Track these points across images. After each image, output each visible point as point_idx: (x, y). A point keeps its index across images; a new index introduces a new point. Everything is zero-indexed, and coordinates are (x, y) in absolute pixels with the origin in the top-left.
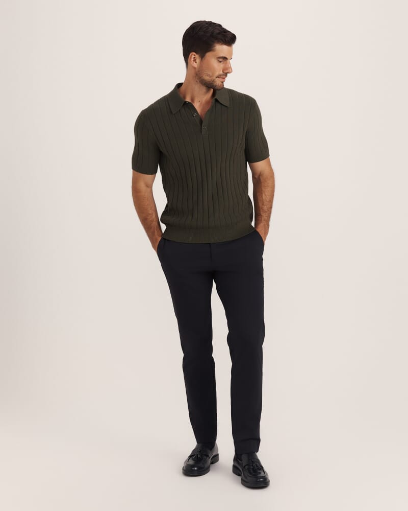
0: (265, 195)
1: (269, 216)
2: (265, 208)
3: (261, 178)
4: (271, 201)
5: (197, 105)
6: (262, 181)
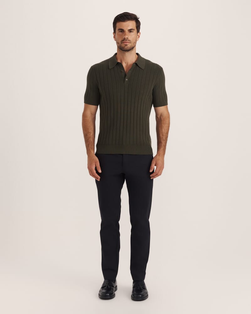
0: (164, 129)
1: (166, 143)
2: (164, 138)
3: (161, 117)
4: (167, 133)
5: (124, 65)
6: (162, 120)
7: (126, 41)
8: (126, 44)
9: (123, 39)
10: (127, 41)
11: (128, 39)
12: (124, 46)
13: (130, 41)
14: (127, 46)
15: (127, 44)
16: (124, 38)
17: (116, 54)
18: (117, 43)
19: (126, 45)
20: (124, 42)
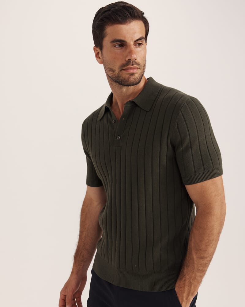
7: (133, 65)
8: (131, 71)
9: (124, 62)
10: (135, 66)
11: (136, 61)
12: (128, 76)
13: (138, 64)
14: (134, 77)
15: (135, 71)
16: (127, 59)
17: (111, 96)
18: (109, 70)
19: (132, 74)
20: (127, 69)
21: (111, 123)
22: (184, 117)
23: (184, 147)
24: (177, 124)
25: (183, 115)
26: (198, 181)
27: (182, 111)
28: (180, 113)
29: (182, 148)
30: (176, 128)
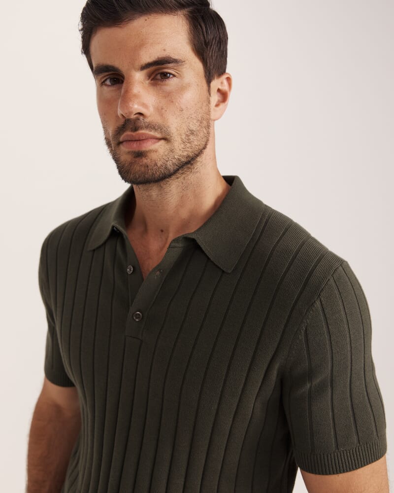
7: (136, 129)
8: (135, 147)
9: (120, 123)
10: (141, 132)
12: (129, 157)
13: (159, 128)
14: (143, 162)
15: (145, 146)
16: (120, 114)
19: (139, 155)
20: (127, 140)
21: (122, 270)
22: (325, 315)
23: (314, 383)
24: (306, 329)
25: (323, 310)
26: (342, 468)
27: (322, 299)
28: (318, 303)
29: (308, 385)
30: (302, 337)
